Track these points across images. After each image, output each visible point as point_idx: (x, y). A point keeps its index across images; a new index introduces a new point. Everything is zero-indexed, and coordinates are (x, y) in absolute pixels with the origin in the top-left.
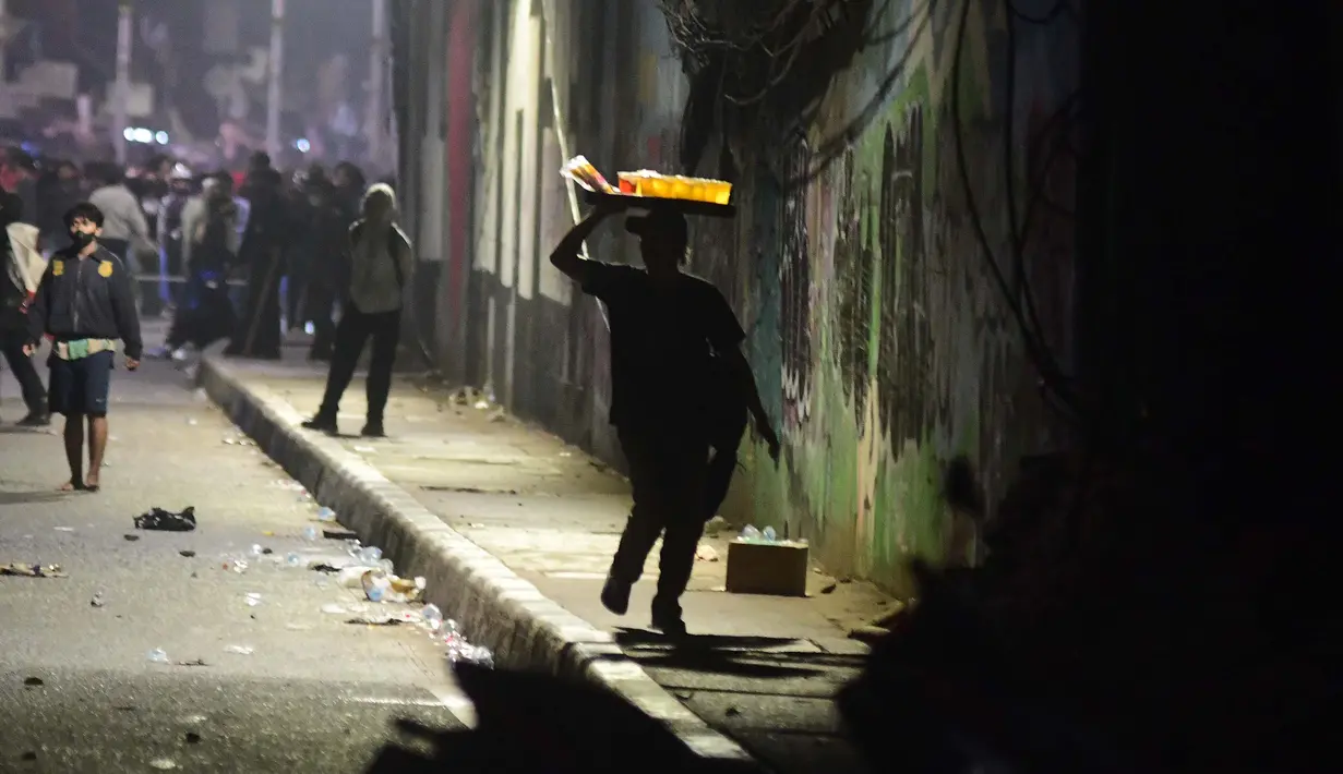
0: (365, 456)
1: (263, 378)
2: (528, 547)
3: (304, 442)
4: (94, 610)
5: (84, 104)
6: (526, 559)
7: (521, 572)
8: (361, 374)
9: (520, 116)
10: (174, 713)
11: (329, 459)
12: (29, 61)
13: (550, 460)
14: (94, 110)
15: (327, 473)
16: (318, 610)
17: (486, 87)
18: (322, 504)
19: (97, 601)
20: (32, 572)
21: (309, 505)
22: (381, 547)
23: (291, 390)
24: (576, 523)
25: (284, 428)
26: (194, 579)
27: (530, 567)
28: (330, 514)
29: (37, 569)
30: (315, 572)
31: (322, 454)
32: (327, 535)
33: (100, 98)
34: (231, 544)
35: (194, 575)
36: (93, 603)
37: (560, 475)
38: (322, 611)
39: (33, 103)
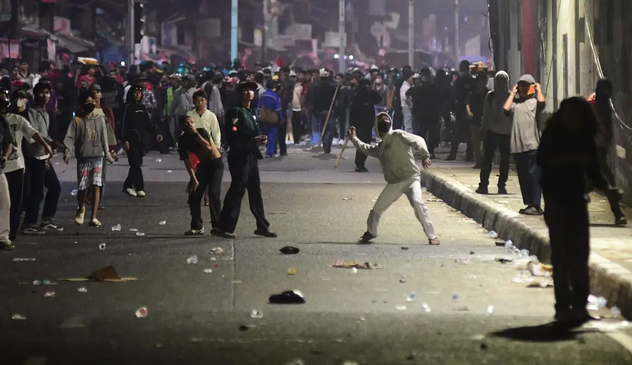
0: (506, 205)
1: (438, 169)
2: (608, 247)
3: (472, 199)
4: (402, 284)
5: (315, 43)
6: (611, 253)
7: (612, 260)
8: (495, 165)
9: (565, 37)
10: (468, 335)
11: (489, 208)
12: (289, 23)
13: (597, 204)
14: (319, 46)
15: (489, 214)
16: (509, 281)
17: (545, 24)
18: (489, 230)
19: (402, 280)
20: (366, 267)
21: (482, 230)
22: (528, 249)
23: (456, 174)
24: (624, 234)
25: (460, 193)
26: (443, 268)
27: (615, 257)
28: (495, 234)
29: (367, 264)
30: (499, 263)
31: (483, 204)
32: (497, 244)
33: (322, 40)
34: (452, 250)
35: (442, 266)
36: (401, 281)
37: (604, 212)
38: (512, 282)
39: (292, 43)
